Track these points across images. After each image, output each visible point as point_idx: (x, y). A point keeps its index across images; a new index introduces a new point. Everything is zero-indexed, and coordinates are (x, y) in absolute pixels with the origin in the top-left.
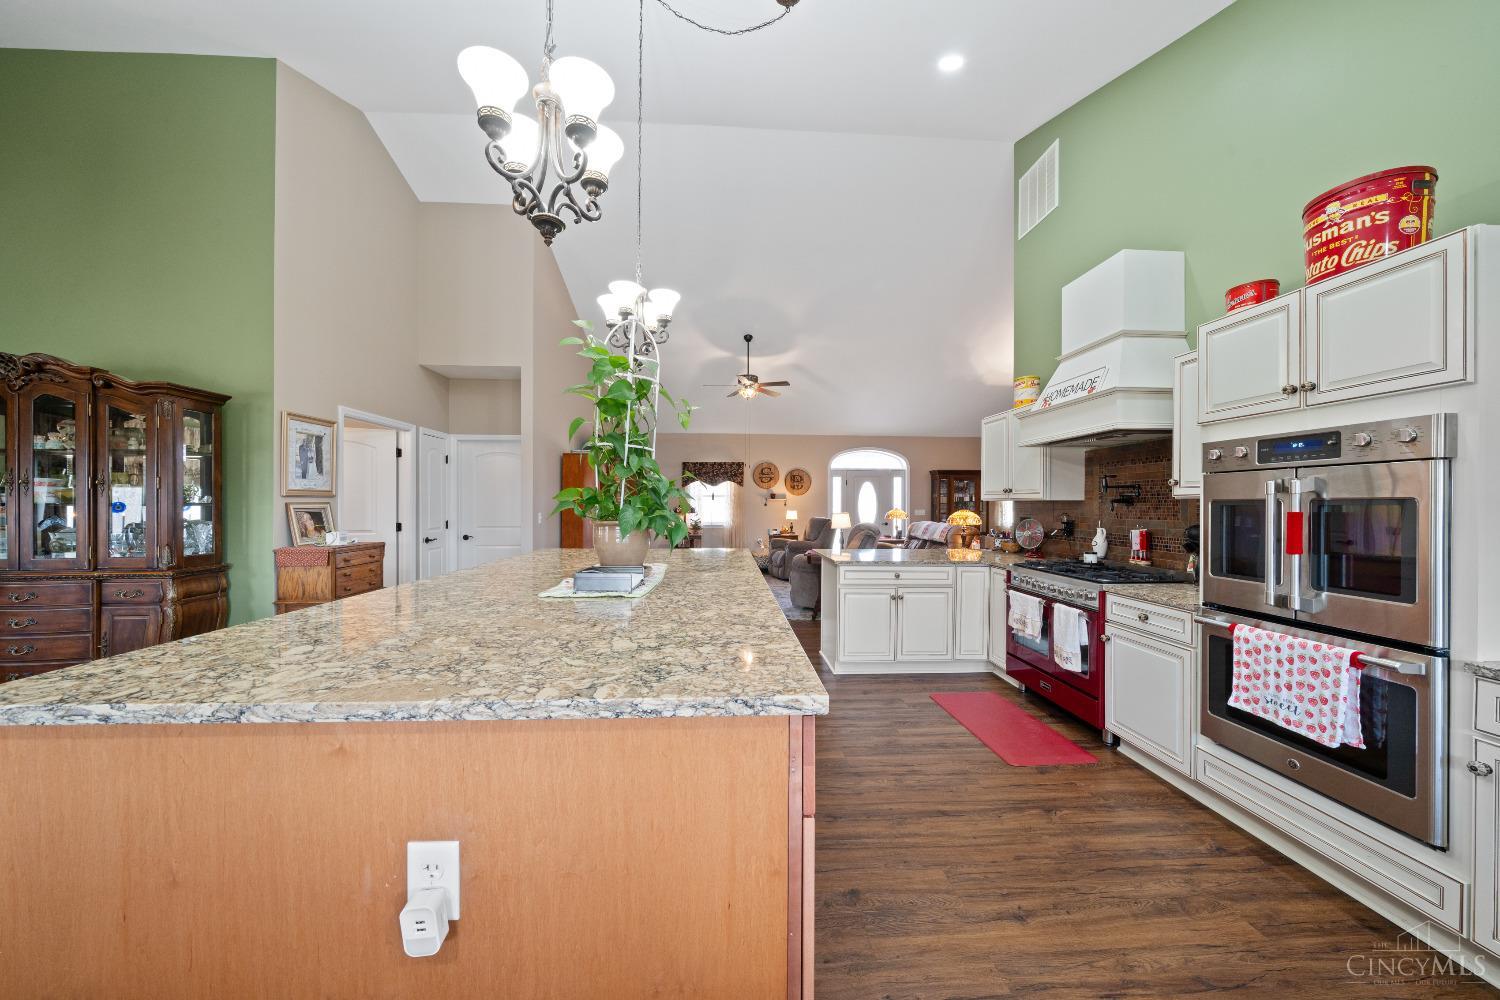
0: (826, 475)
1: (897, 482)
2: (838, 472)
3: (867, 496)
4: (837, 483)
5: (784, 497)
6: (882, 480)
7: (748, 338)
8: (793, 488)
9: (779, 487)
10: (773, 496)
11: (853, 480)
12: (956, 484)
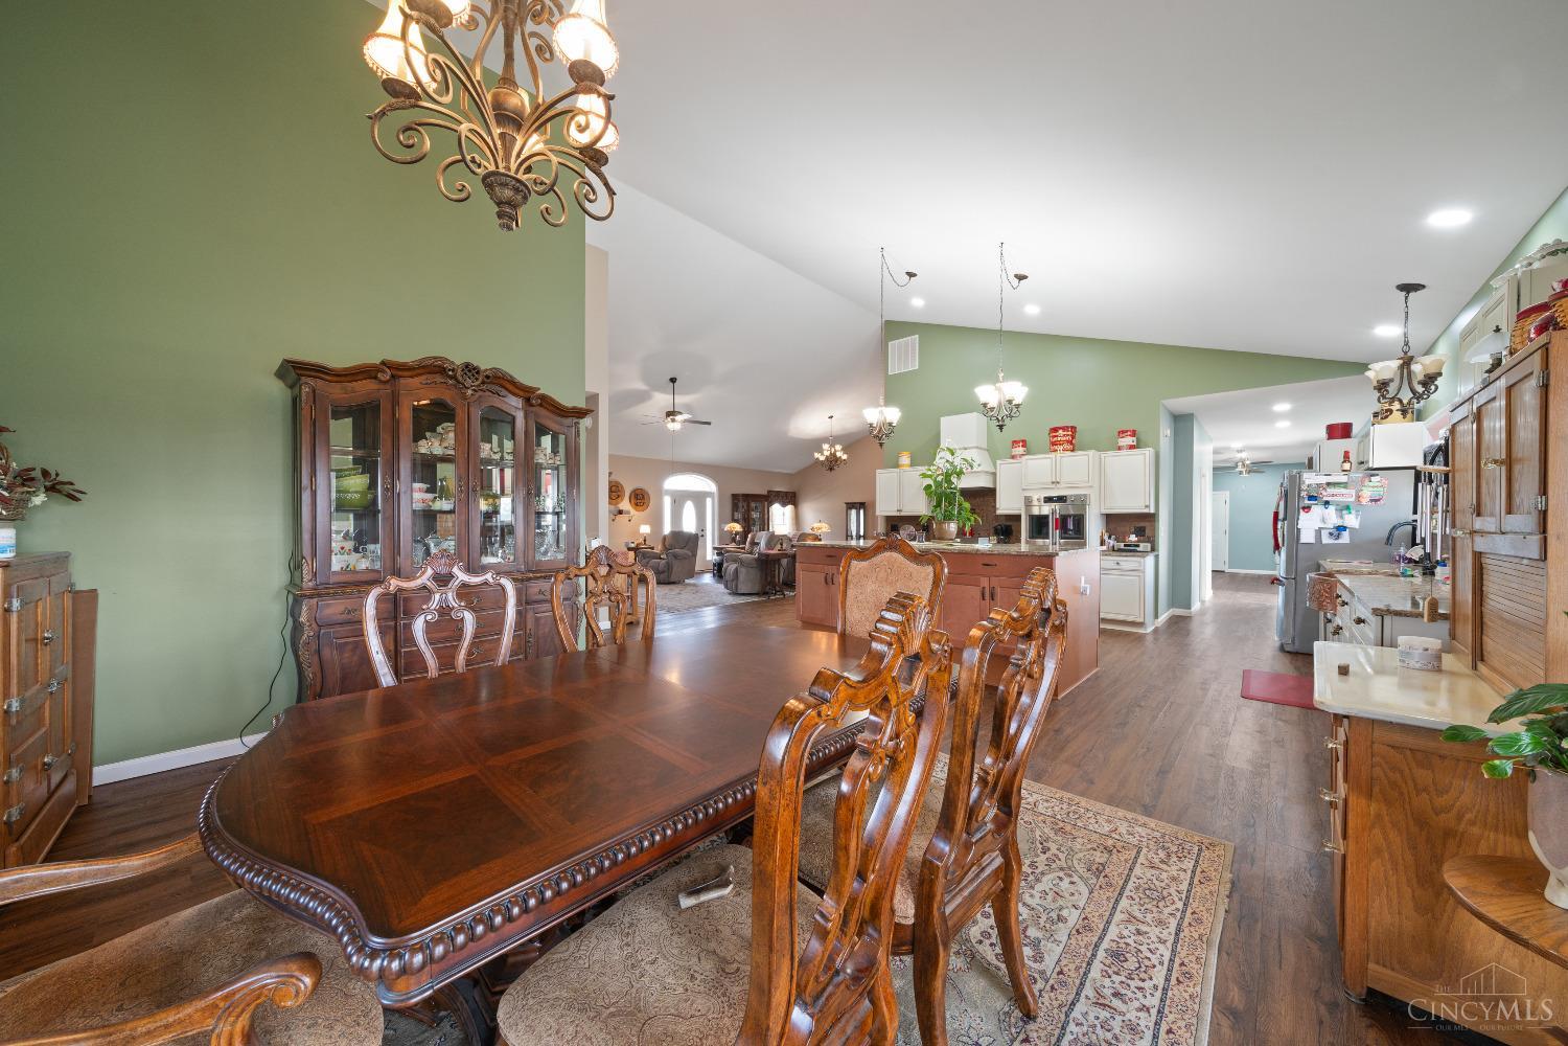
0: (660, 493)
1: (709, 501)
2: (669, 492)
3: (689, 510)
4: (667, 501)
5: (628, 513)
6: (699, 498)
7: (673, 380)
8: (637, 505)
9: (625, 505)
10: (620, 512)
11: (679, 499)
12: (753, 505)
